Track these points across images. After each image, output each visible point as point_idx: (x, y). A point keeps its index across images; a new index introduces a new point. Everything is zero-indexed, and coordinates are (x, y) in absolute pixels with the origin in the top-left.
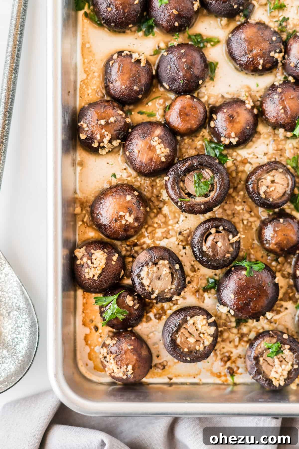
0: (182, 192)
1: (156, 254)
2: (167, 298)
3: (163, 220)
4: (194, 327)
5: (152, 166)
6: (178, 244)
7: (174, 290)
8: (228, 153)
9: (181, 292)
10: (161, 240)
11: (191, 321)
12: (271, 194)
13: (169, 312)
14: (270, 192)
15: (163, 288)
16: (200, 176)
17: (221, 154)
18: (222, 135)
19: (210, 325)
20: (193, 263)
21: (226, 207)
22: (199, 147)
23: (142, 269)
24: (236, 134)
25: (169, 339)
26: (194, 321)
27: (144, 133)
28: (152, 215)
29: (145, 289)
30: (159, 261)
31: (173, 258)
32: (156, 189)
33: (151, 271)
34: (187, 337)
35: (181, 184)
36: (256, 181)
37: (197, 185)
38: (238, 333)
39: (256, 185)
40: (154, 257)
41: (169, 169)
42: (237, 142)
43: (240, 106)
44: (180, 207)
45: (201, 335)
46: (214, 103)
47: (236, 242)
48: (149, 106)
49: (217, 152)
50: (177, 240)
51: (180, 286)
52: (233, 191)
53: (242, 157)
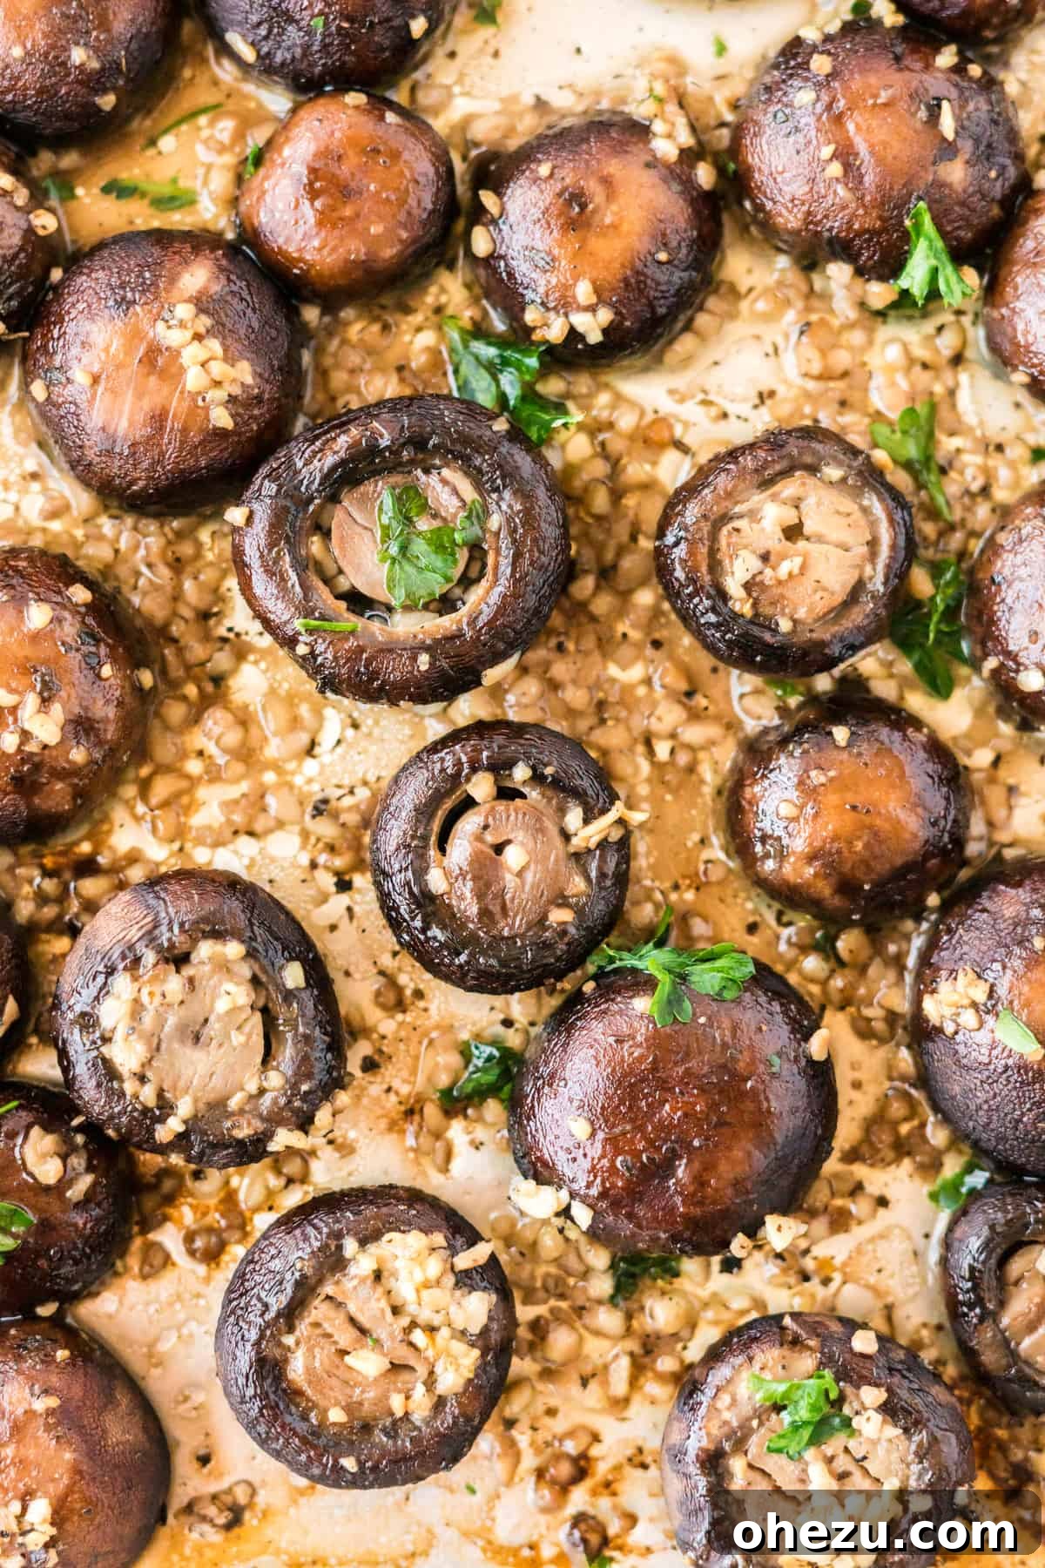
0: (320, 584)
1: (178, 909)
2: (240, 1143)
3: (233, 737)
4: (380, 1290)
5: (162, 454)
6: (314, 865)
7: (275, 1101)
8: (568, 395)
9: (316, 1108)
10: (217, 844)
11: (362, 1263)
12: (783, 596)
13: (263, 1221)
14: (780, 583)
15: (217, 1085)
16: (411, 502)
17: (530, 395)
18: (529, 295)
19: (465, 1280)
20: (387, 961)
21: (561, 670)
22: (418, 361)
23: (105, 984)
24: (597, 291)
25: (245, 1359)
26: (380, 1260)
27: (123, 286)
28: (176, 712)
29: (122, 1094)
30: (195, 942)
31: (270, 930)
32: (196, 578)
33: (151, 994)
34: (343, 1344)
35: (315, 545)
36: (706, 527)
37: (394, 550)
38: (628, 1331)
39: (704, 550)
40: (171, 922)
41: (256, 471)
42: (605, 331)
43: (620, 149)
44: (309, 663)
45: (418, 1337)
46: (497, 135)
47: (603, 844)
48: (160, 153)
49: (510, 384)
50: (304, 846)
51: (309, 1076)
52: (598, 588)
53: (642, 414)
